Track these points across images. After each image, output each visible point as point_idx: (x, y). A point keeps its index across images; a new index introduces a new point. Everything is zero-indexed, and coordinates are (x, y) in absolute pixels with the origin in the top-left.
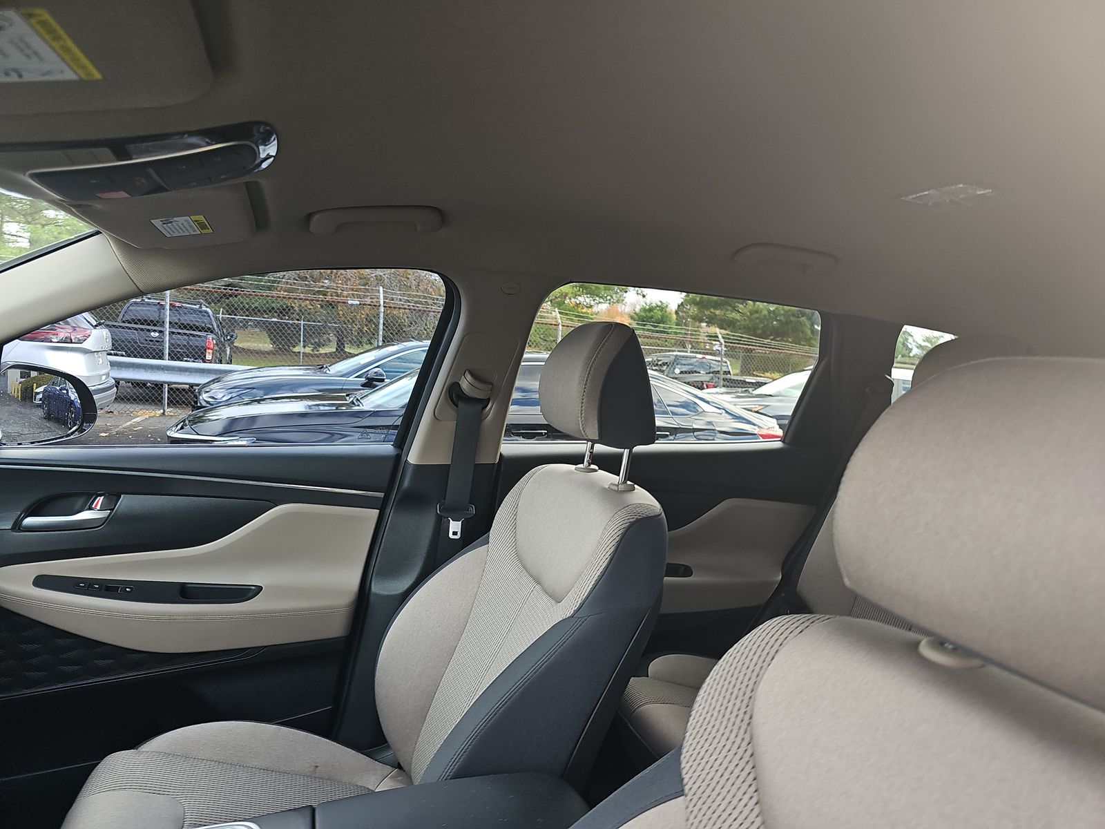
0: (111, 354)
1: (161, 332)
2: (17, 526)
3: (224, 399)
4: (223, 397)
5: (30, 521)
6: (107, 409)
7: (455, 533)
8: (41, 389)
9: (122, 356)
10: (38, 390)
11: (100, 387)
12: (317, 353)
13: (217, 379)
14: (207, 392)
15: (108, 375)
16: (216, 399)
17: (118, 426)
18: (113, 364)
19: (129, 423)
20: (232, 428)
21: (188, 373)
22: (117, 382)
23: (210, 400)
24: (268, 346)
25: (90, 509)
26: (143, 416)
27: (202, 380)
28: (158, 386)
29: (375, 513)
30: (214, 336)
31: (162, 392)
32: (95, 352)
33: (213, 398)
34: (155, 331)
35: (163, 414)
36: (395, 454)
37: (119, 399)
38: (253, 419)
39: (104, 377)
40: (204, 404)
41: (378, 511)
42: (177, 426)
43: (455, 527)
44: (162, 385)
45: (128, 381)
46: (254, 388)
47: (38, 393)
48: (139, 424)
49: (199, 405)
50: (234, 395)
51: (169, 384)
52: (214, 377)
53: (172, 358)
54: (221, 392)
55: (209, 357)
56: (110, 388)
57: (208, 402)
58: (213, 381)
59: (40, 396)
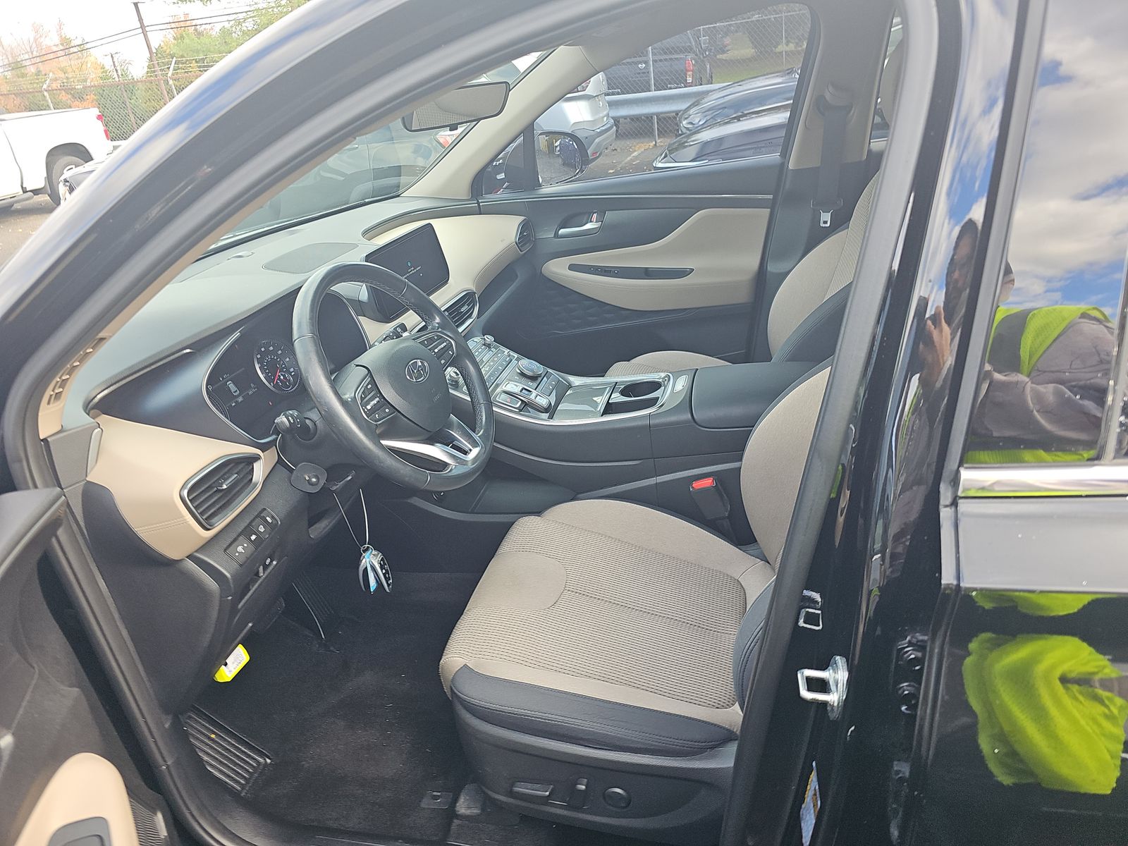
0: (608, 95)
1: (646, 62)
2: (556, 235)
3: (701, 123)
4: (699, 121)
5: (562, 231)
6: (612, 148)
7: (825, 222)
8: (558, 143)
9: (618, 94)
10: (556, 145)
11: (603, 128)
12: (800, 49)
13: (696, 102)
14: (686, 119)
15: (608, 115)
16: (694, 124)
17: (620, 163)
18: (611, 104)
19: (629, 159)
20: (706, 151)
21: (671, 101)
22: (617, 121)
23: (690, 126)
24: (749, 51)
25: (591, 222)
26: (638, 150)
27: (681, 106)
28: (649, 117)
29: (766, 212)
30: (693, 55)
31: (652, 123)
32: (596, 96)
33: (691, 123)
34: (640, 63)
35: (655, 145)
36: (780, 162)
37: (619, 136)
38: (720, 140)
39: (605, 118)
40: (684, 130)
41: (769, 210)
42: (661, 155)
43: (826, 217)
44: (652, 117)
45: (625, 118)
46: (725, 108)
47: (556, 147)
48: (636, 158)
49: (680, 132)
50: (708, 118)
51: (658, 114)
52: (694, 100)
53: (657, 89)
54: (697, 117)
55: (689, 80)
56: (611, 127)
57: (687, 129)
58: (694, 105)
59: (558, 148)
